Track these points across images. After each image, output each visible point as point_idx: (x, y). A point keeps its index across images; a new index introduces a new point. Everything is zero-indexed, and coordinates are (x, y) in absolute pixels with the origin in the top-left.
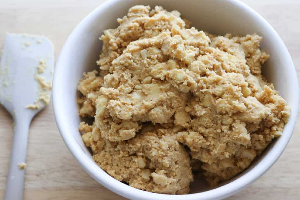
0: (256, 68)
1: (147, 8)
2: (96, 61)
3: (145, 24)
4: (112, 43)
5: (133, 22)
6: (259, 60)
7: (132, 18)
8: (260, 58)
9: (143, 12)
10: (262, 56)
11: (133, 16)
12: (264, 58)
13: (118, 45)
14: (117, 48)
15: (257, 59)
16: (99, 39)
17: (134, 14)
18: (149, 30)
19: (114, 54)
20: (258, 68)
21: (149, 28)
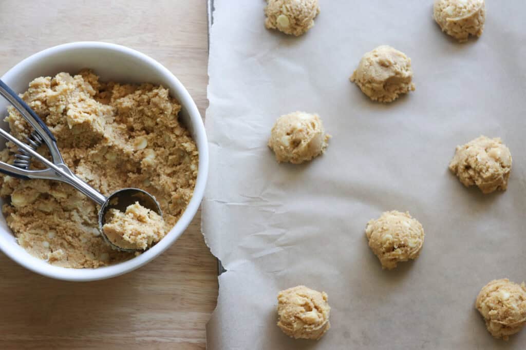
0: (171, 122)
1: (48, 79)
2: (5, 142)
3: (47, 101)
4: (17, 125)
5: (35, 101)
6: (172, 113)
7: (34, 94)
8: (173, 111)
9: (44, 86)
10: (174, 109)
11: (34, 92)
12: (176, 110)
13: (24, 126)
14: (23, 128)
15: (170, 113)
16: (3, 121)
17: (34, 90)
18: (52, 107)
19: (22, 136)
20: (174, 121)
21: (52, 104)
